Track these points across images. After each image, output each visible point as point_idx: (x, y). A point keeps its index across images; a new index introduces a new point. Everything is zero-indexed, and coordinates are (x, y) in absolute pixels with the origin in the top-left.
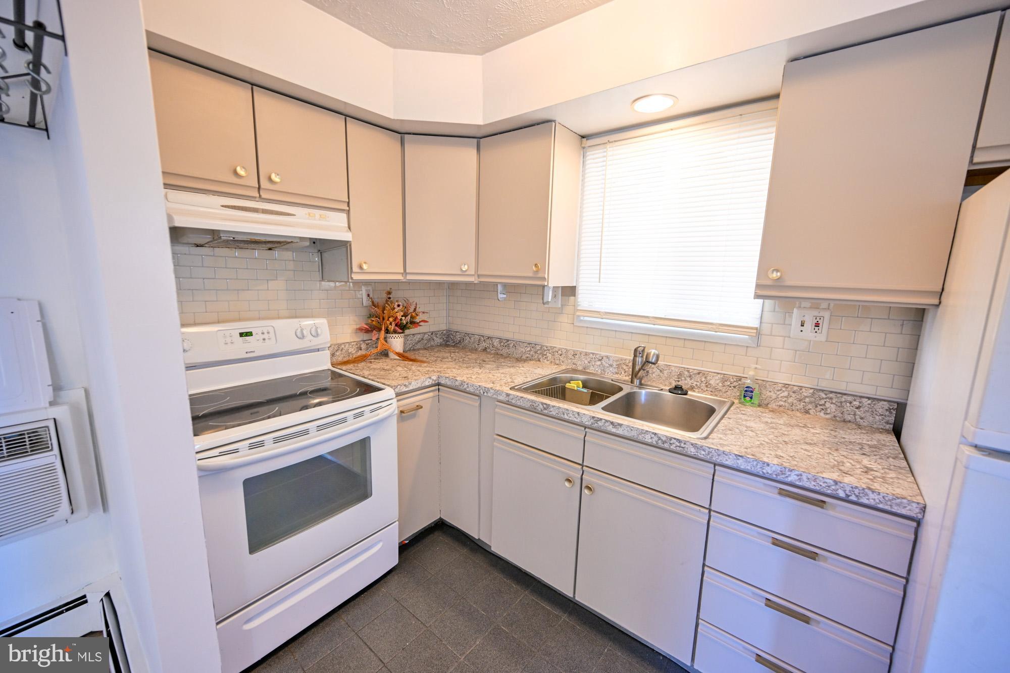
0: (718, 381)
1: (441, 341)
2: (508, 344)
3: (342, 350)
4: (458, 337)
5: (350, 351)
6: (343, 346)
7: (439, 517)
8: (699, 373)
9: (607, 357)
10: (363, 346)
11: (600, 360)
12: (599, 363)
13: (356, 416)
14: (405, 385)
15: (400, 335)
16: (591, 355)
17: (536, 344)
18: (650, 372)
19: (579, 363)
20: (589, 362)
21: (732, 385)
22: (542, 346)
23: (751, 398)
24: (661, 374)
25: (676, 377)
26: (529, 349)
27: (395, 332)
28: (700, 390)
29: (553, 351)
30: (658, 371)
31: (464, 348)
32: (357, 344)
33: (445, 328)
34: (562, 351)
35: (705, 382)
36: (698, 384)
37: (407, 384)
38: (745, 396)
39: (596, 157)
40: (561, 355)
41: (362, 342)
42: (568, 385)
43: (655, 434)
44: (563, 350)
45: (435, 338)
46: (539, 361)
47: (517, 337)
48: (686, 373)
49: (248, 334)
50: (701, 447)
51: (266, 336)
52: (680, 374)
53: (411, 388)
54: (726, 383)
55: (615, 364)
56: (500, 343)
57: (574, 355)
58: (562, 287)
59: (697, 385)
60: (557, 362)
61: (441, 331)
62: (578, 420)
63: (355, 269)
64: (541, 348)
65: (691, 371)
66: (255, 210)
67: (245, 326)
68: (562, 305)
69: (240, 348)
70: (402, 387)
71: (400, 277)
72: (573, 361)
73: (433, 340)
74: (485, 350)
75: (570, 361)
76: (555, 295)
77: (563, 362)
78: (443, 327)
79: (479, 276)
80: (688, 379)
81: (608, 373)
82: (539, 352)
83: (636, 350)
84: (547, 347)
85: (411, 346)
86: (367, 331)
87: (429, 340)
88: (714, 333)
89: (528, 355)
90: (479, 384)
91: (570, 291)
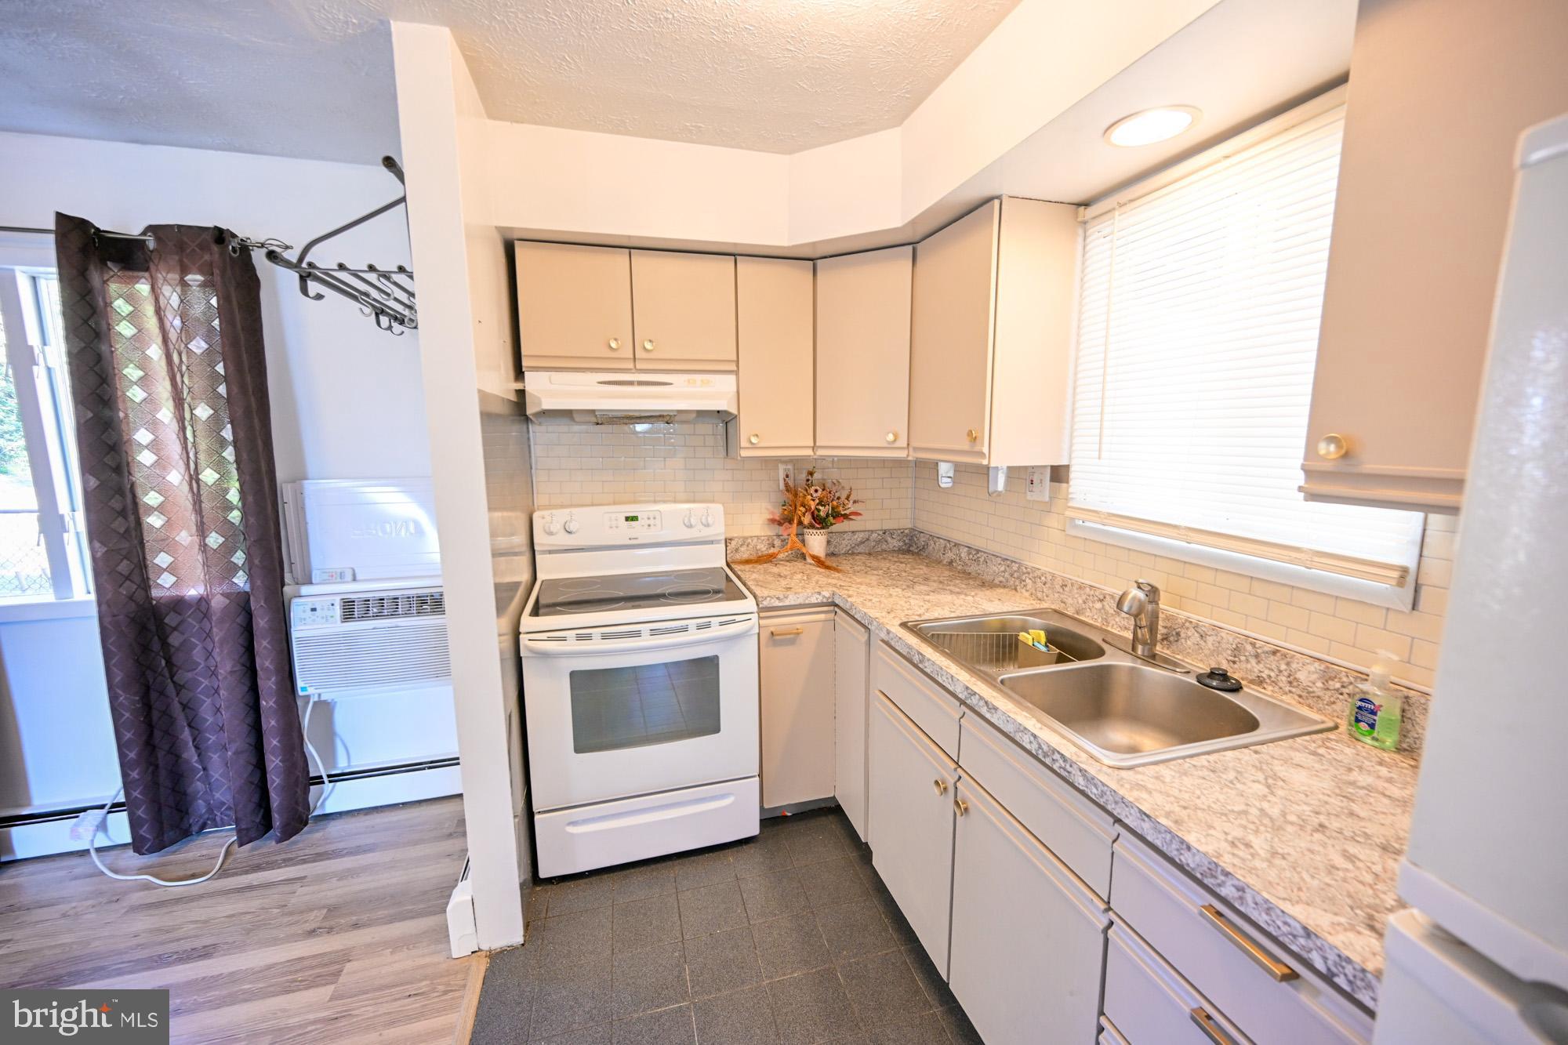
0: (1314, 677)
1: (901, 544)
2: (978, 558)
3: (748, 546)
4: (922, 541)
5: (758, 547)
6: (750, 540)
7: (832, 795)
8: (1274, 653)
10: (777, 542)
11: (1101, 601)
12: (1098, 605)
13: (700, 627)
14: (778, 598)
15: (818, 531)
16: (1088, 589)
17: (1012, 561)
18: (1183, 635)
19: (1070, 601)
20: (1085, 603)
21: (1345, 691)
22: (1020, 565)
23: (1372, 726)
24: (1202, 642)
25: (1229, 652)
26: (1003, 569)
27: (811, 526)
28: (1276, 689)
29: (1036, 576)
30: (1196, 635)
31: (927, 558)
32: (768, 540)
34: (1046, 578)
35: (1286, 674)
36: (1272, 674)
37: (782, 597)
38: (1357, 720)
39: (1099, 234)
40: (1044, 584)
41: (775, 537)
42: (1023, 636)
43: (1035, 736)
44: (1048, 575)
45: (889, 539)
46: (1016, 590)
47: (993, 548)
48: (1249, 647)
49: (634, 519)
50: (1093, 779)
51: (651, 522)
52: (1237, 649)
53: (787, 603)
54: (1331, 682)
56: (969, 554)
57: (1064, 586)
58: (1052, 467)
59: (1270, 677)
60: (1039, 595)
61: (900, 529)
63: (744, 443)
64: (1019, 568)
65: (1259, 644)
66: (631, 383)
67: (631, 510)
68: (1050, 498)
69: (624, 533)
70: (773, 601)
71: (809, 452)
72: (1062, 596)
73: (886, 541)
74: (950, 563)
75: (1056, 595)
76: (1041, 480)
77: (1047, 596)
78: (907, 524)
79: (914, 450)
80: (1253, 661)
81: (1113, 625)
82: (1015, 575)
84: (1026, 568)
85: (849, 548)
86: (780, 524)
87: (879, 542)
88: (1304, 568)
89: (1001, 579)
90: (865, 610)
91: (1061, 474)
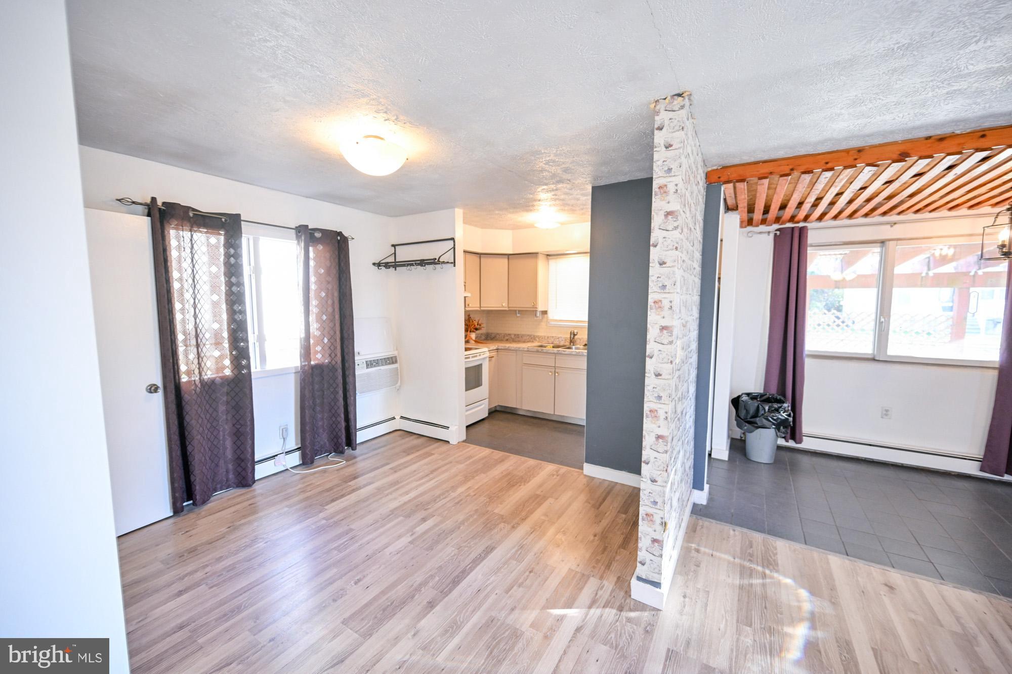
2: (518, 336)
4: (493, 336)
9: (561, 337)
11: (558, 336)
12: (558, 340)
16: (555, 336)
19: (551, 341)
20: (555, 340)
22: (534, 336)
24: (580, 341)
27: (471, 332)
29: (539, 337)
31: (497, 340)
33: (485, 332)
34: (542, 336)
39: (553, 263)
40: (542, 338)
47: (523, 333)
53: (490, 349)
55: (564, 340)
56: (515, 336)
57: (548, 336)
58: (543, 311)
62: (553, 352)
68: (542, 318)
71: (478, 309)
72: (548, 340)
74: (507, 340)
79: (509, 307)
81: (561, 343)
83: (571, 332)
84: (536, 335)
91: (545, 313)
